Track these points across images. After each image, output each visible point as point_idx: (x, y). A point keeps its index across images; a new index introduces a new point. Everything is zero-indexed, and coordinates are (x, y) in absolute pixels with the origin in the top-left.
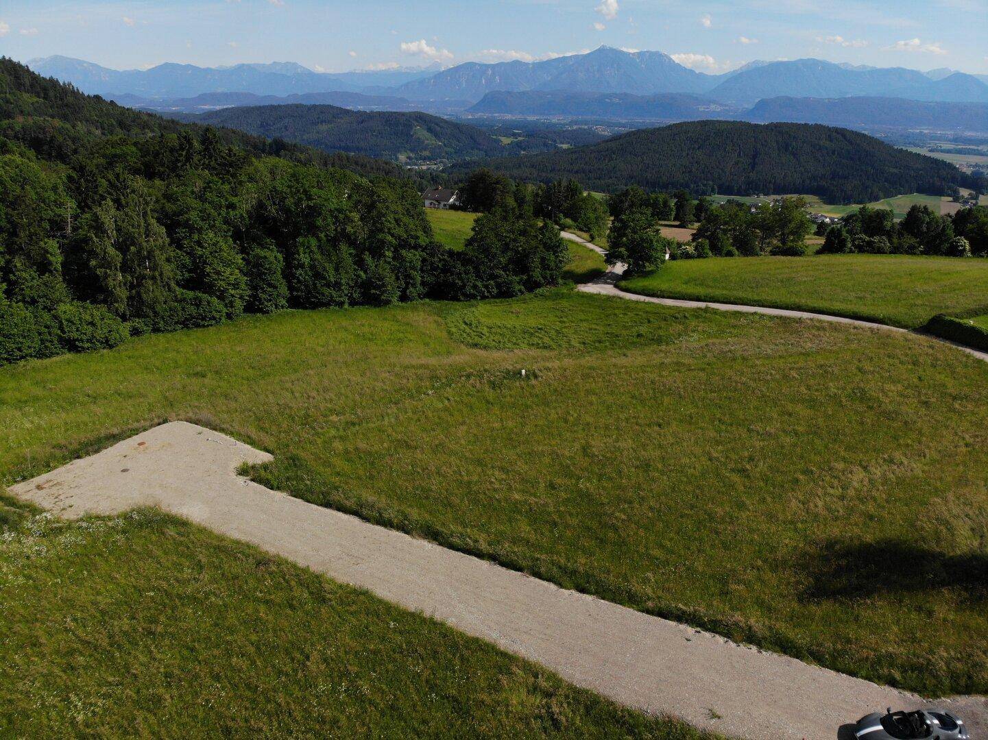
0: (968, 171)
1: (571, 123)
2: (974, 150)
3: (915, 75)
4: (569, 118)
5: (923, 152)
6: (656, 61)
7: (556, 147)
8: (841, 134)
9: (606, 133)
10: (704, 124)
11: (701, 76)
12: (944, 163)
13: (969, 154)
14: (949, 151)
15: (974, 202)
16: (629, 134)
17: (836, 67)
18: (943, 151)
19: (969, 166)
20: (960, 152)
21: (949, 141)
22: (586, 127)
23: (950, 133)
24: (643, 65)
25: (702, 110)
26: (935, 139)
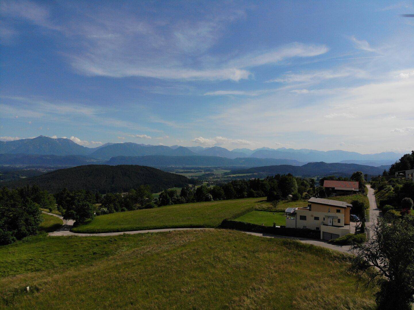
0: (190, 178)
1: (26, 168)
2: (190, 171)
3: (167, 147)
4: (25, 166)
5: (174, 173)
6: (68, 143)
7: (19, 178)
8: (146, 168)
9: (44, 171)
11: (87, 148)
12: (182, 176)
13: (188, 173)
14: (182, 172)
15: (194, 188)
16: (56, 171)
17: (139, 145)
18: (180, 172)
19: (189, 177)
20: (185, 172)
21: (181, 169)
22: (34, 169)
23: (181, 166)
24: (60, 144)
25: (88, 162)
26: (176, 168)
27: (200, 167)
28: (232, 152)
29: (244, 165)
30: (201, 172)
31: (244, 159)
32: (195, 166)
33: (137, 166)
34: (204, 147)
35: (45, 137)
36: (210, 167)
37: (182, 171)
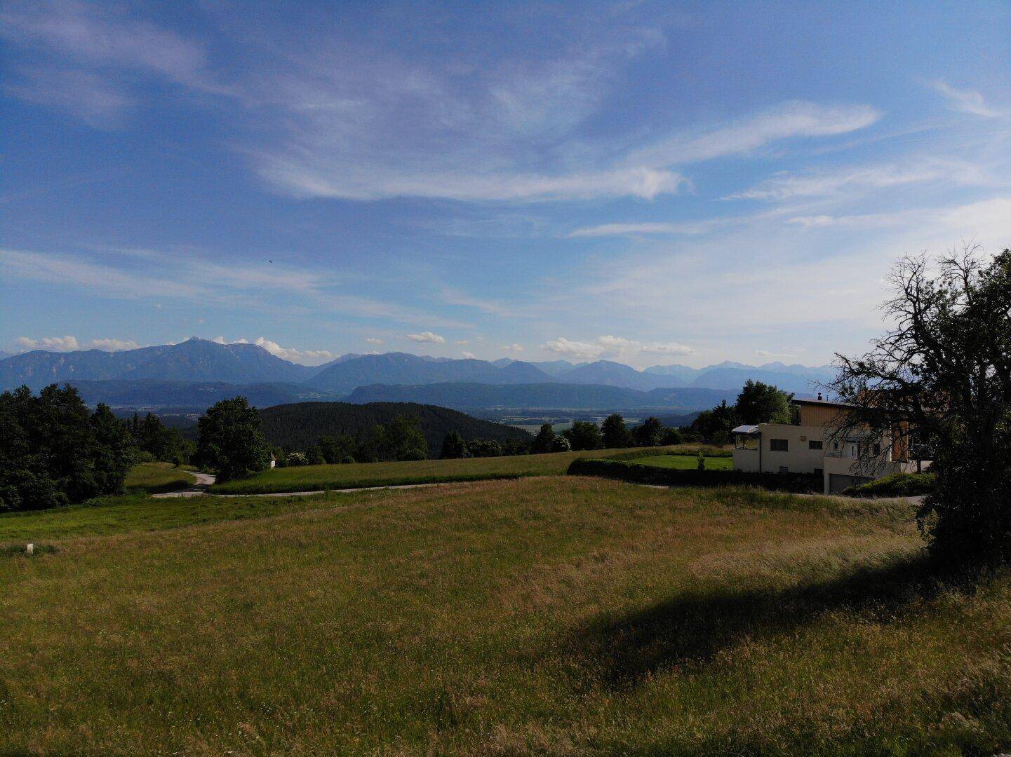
1: (161, 412)
2: (539, 421)
3: (484, 364)
6: (254, 354)
8: (432, 409)
10: (305, 406)
11: (299, 367)
12: (518, 429)
14: (520, 423)
17: (421, 359)
18: (515, 423)
20: (528, 423)
21: (518, 415)
22: (178, 415)
23: (518, 409)
24: (238, 357)
25: (302, 397)
26: (508, 412)
27: (564, 409)
28: (645, 373)
29: (675, 407)
30: (567, 421)
31: (675, 390)
32: (552, 409)
33: (412, 406)
34: (574, 362)
35: (203, 341)
36: (589, 410)
37: (521, 419)
